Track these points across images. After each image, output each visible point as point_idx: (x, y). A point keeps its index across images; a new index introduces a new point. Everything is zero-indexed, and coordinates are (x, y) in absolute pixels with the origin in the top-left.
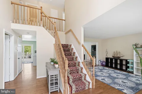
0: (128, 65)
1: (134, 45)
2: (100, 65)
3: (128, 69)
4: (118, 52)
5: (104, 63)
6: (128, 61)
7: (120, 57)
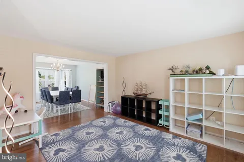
0: (160, 112)
1: (170, 69)
2: (111, 112)
3: (160, 122)
4: (143, 83)
5: (119, 109)
6: (160, 103)
7: (147, 95)
